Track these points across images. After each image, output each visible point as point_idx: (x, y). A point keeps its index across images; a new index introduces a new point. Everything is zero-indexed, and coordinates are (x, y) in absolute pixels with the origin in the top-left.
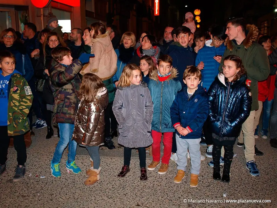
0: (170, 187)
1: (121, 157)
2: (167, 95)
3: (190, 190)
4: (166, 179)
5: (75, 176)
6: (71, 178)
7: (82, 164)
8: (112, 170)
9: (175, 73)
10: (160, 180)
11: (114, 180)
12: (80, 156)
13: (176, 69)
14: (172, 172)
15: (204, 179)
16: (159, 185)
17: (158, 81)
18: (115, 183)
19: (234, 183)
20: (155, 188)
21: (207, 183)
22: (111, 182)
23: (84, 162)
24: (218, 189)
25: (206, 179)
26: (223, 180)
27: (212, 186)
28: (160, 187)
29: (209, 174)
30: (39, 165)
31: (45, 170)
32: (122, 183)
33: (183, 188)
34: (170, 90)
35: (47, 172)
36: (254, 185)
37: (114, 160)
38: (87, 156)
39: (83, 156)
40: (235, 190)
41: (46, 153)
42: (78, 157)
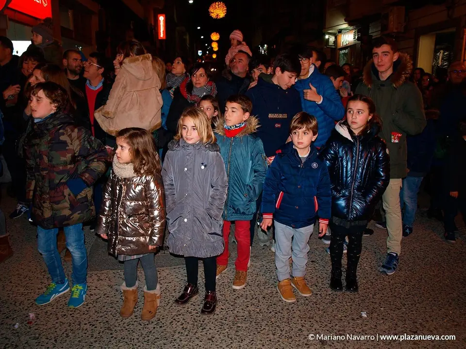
0: (276, 313)
1: (175, 267)
2: (239, 161)
3: (311, 314)
4: (264, 298)
5: (107, 316)
6: (100, 319)
7: (110, 289)
8: (168, 294)
9: (253, 124)
10: (254, 301)
11: (179, 313)
12: (103, 272)
13: (257, 118)
14: (267, 284)
15: (321, 290)
16: (258, 310)
17: (225, 137)
18: (184, 320)
19: (365, 291)
20: (254, 317)
21: (328, 297)
22: (175, 317)
23: (112, 284)
24: (348, 304)
25: (323, 289)
26: (348, 288)
27: (337, 300)
28: (261, 314)
29: (323, 280)
30: (29, 302)
31: (45, 311)
32: (196, 318)
33: (297, 311)
34: (244, 153)
35: (49, 314)
36: (393, 291)
37: (165, 274)
38: (113, 271)
39: (106, 271)
40: (372, 302)
41: (35, 274)
42: (99, 275)
